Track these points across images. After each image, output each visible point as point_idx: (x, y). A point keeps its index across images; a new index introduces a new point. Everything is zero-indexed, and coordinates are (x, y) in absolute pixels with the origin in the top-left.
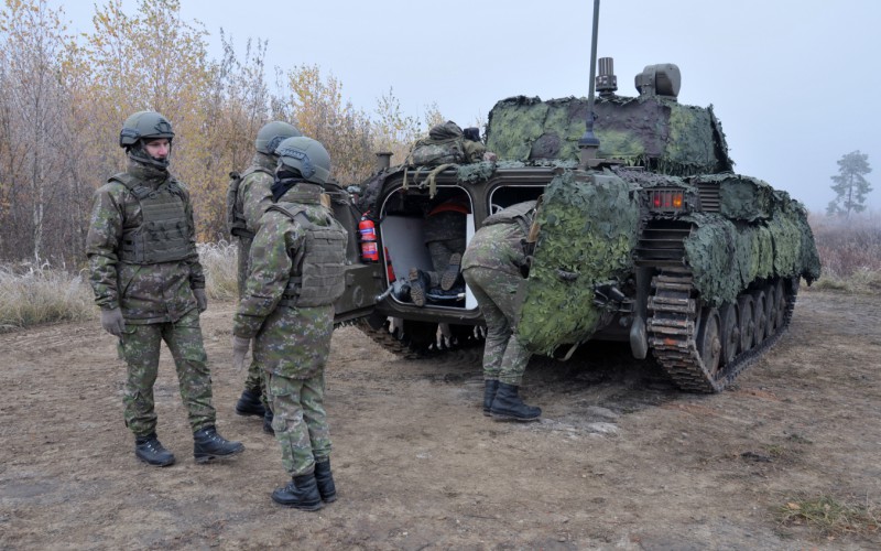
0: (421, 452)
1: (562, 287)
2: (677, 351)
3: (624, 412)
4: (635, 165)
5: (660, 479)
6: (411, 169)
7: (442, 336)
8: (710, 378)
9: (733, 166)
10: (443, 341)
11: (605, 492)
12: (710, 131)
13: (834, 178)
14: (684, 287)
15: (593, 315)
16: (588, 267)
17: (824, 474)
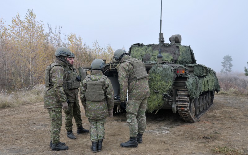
0: (119, 139)
1: (155, 94)
2: (184, 111)
3: (171, 128)
4: (171, 62)
5: (183, 144)
6: (112, 64)
7: (118, 109)
8: (193, 118)
9: (196, 62)
10: (119, 111)
11: (169, 147)
12: (190, 52)
13: (222, 63)
14: (186, 94)
15: (163, 102)
16: (162, 89)
17: (224, 141)
